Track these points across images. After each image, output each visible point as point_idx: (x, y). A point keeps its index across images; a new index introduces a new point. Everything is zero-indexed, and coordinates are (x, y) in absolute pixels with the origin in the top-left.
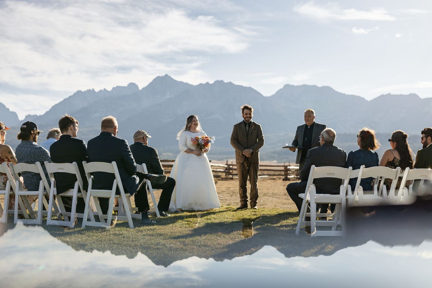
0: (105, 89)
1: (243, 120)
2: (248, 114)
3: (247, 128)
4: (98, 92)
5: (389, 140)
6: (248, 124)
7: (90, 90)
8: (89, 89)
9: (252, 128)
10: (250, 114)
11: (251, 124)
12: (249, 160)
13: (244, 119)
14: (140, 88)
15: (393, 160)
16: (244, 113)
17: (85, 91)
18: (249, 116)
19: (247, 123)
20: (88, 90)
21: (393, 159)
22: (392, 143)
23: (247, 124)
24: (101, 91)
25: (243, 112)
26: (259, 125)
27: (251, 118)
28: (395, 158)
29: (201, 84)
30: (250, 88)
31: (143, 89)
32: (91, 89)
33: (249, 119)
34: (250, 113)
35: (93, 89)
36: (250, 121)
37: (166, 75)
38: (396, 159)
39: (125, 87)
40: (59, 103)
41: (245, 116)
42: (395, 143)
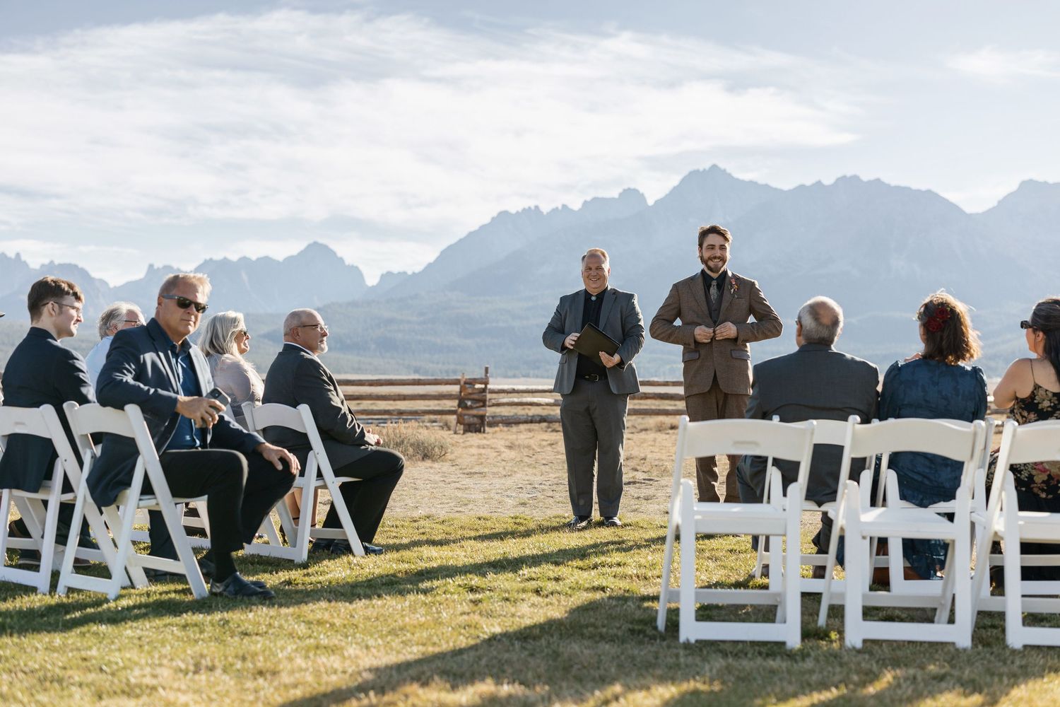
0: (564, 206)
1: (699, 271)
2: (717, 248)
3: (713, 291)
4: (548, 213)
5: (1024, 325)
6: (717, 279)
7: (530, 208)
8: (527, 207)
9: (732, 290)
10: (723, 248)
11: (727, 280)
12: (721, 387)
13: (703, 266)
14: (650, 202)
15: (1033, 396)
16: (705, 245)
17: (518, 212)
18: (718, 255)
19: (714, 275)
20: (524, 209)
21: (1033, 392)
22: (1032, 336)
23: (712, 279)
24: (555, 210)
25: (701, 245)
26: (753, 281)
27: (723, 260)
28: (1037, 387)
29: (802, 187)
30: (929, 192)
31: (656, 202)
32: (533, 208)
33: (720, 263)
34: (722, 243)
35: (537, 207)
36: (722, 269)
37: (714, 167)
38: (1041, 392)
39: (613, 198)
40: (456, 244)
41: (706, 255)
42: (1041, 334)
